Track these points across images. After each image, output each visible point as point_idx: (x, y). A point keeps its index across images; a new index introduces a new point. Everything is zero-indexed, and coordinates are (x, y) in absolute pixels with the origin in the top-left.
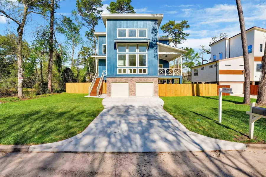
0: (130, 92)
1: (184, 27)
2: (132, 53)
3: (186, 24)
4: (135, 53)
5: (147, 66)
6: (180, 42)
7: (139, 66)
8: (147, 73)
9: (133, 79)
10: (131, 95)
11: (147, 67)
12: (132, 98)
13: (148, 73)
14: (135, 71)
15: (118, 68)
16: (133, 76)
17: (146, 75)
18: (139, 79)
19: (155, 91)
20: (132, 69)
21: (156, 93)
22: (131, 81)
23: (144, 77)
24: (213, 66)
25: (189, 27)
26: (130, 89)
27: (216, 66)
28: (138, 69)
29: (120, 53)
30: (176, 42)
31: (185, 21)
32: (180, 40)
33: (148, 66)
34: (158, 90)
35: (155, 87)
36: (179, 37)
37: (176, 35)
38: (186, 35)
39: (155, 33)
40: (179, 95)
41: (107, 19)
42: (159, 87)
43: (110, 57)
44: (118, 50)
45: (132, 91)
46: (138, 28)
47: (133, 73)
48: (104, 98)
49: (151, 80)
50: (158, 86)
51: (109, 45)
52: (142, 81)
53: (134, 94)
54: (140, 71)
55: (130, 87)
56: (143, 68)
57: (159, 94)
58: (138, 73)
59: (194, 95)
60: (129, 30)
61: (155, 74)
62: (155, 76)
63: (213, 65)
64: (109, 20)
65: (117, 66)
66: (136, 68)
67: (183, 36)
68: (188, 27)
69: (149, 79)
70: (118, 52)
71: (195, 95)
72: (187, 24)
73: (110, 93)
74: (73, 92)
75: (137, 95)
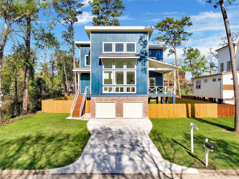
0: (117, 112)
1: (185, 24)
2: (119, 70)
3: (188, 21)
4: (122, 70)
5: (135, 84)
6: (180, 44)
7: (127, 84)
8: (135, 92)
9: (121, 98)
10: (118, 116)
11: (136, 86)
12: (119, 119)
13: (137, 92)
14: (122, 90)
15: (103, 86)
16: (120, 95)
17: (135, 94)
18: (127, 99)
19: (145, 112)
20: (119, 87)
21: (146, 113)
22: (118, 101)
23: (133, 96)
24: (217, 80)
25: (192, 25)
26: (117, 109)
27: (220, 79)
28: (126, 87)
29: (106, 70)
30: (175, 43)
31: (186, 17)
32: (181, 41)
33: (137, 84)
34: (147, 110)
35: (144, 108)
36: (180, 37)
37: (174, 35)
38: (189, 35)
39: (144, 45)
40: (172, 116)
41: (91, 32)
42: (150, 107)
43: (95, 74)
44: (103, 66)
45: (119, 112)
46: (126, 42)
47: (120, 91)
48: (87, 120)
49: (140, 100)
50: (148, 106)
51: (94, 60)
52: (131, 101)
53: (122, 116)
54: (128, 90)
55: (117, 107)
56: (131, 86)
57: (150, 115)
58: (125, 91)
59: (188, 116)
60: (116, 44)
61: (145, 93)
62: (145, 95)
63: (217, 78)
64: (93, 32)
65: (102, 84)
66: (123, 86)
67: (184, 36)
68: (190, 24)
69: (138, 98)
70: (103, 68)
71: (190, 117)
72: (190, 22)
73: (94, 114)
74: (50, 112)
75: (124, 116)
